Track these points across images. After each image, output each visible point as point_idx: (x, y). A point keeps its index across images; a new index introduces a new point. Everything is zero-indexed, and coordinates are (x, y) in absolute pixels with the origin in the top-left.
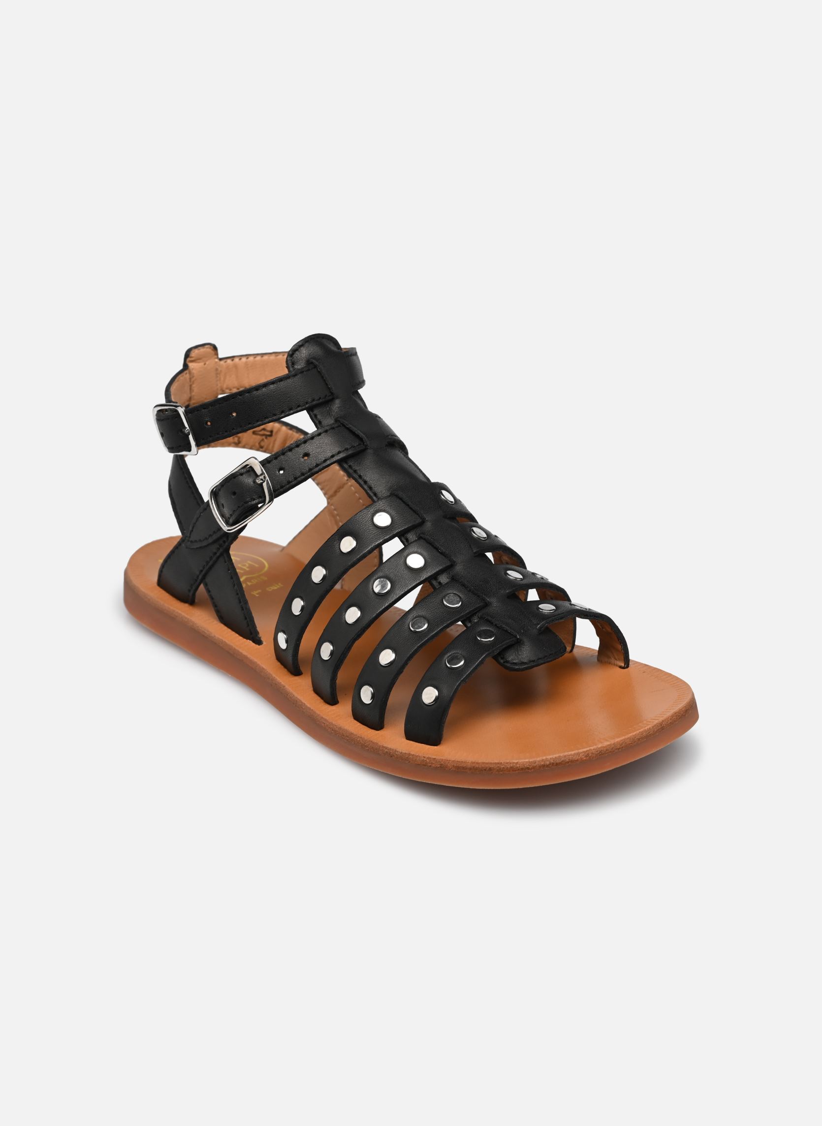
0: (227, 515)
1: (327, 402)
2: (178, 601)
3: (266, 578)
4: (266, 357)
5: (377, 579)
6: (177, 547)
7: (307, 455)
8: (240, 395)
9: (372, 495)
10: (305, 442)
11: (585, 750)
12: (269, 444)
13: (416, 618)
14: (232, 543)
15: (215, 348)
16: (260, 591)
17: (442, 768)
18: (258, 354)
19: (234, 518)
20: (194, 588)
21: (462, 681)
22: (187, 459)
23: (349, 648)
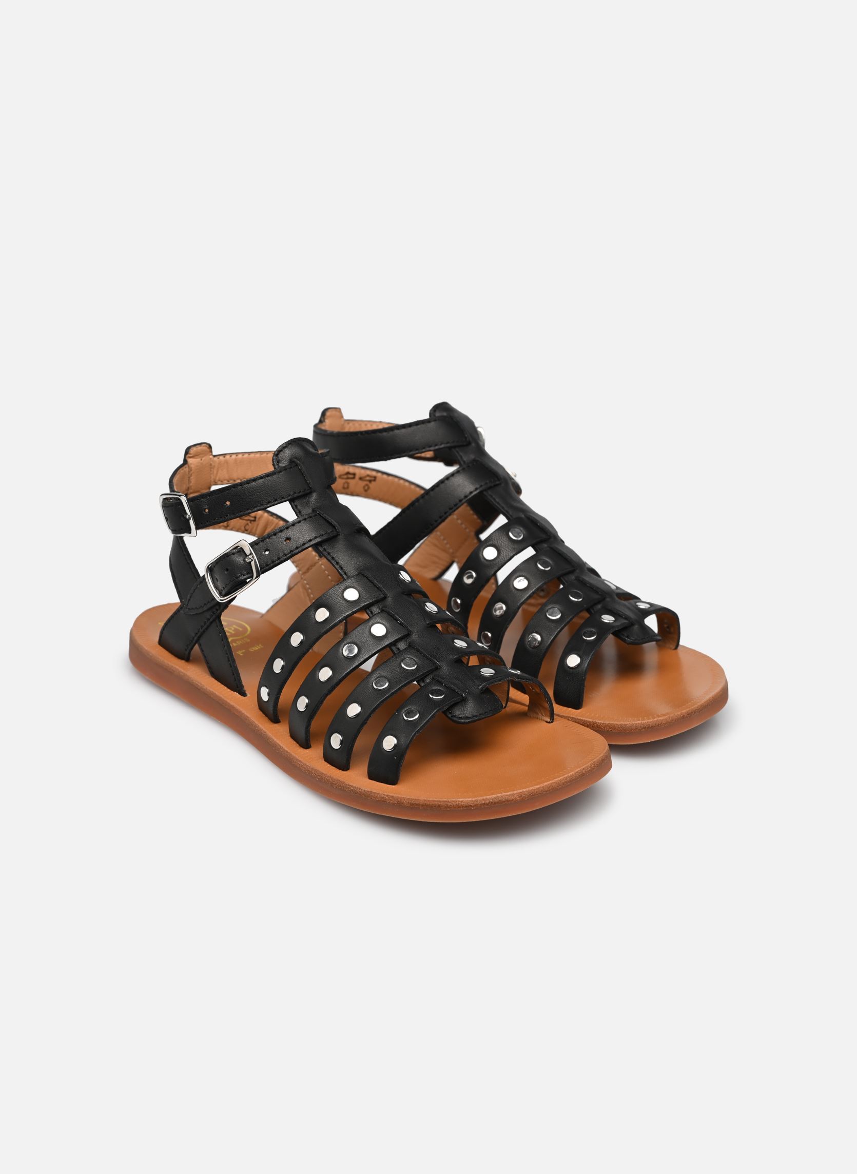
0: (221, 587)
1: (307, 494)
2: (176, 658)
3: (249, 640)
4: (252, 455)
5: (345, 645)
6: (175, 613)
7: (288, 539)
8: (234, 488)
9: (342, 573)
10: (287, 528)
11: (519, 791)
12: (253, 528)
13: (378, 678)
14: (223, 611)
15: (210, 447)
16: (244, 651)
17: (399, 804)
18: (245, 453)
19: (226, 591)
20: (190, 647)
21: (417, 731)
22: (185, 539)
23: (321, 702)
